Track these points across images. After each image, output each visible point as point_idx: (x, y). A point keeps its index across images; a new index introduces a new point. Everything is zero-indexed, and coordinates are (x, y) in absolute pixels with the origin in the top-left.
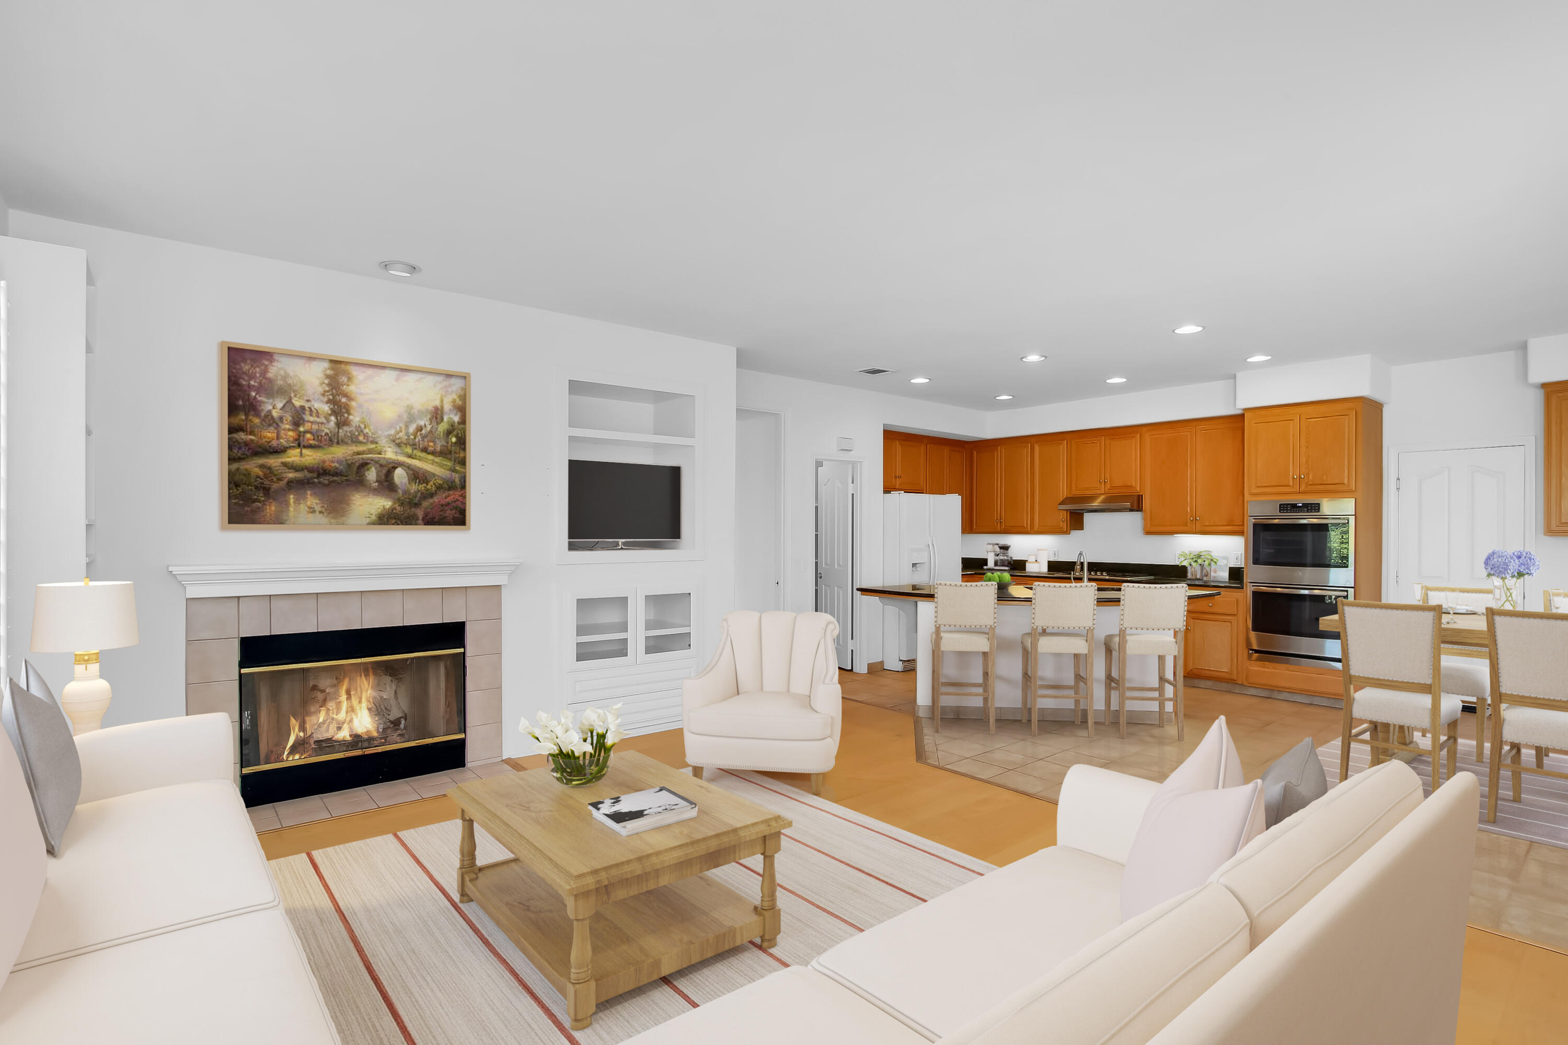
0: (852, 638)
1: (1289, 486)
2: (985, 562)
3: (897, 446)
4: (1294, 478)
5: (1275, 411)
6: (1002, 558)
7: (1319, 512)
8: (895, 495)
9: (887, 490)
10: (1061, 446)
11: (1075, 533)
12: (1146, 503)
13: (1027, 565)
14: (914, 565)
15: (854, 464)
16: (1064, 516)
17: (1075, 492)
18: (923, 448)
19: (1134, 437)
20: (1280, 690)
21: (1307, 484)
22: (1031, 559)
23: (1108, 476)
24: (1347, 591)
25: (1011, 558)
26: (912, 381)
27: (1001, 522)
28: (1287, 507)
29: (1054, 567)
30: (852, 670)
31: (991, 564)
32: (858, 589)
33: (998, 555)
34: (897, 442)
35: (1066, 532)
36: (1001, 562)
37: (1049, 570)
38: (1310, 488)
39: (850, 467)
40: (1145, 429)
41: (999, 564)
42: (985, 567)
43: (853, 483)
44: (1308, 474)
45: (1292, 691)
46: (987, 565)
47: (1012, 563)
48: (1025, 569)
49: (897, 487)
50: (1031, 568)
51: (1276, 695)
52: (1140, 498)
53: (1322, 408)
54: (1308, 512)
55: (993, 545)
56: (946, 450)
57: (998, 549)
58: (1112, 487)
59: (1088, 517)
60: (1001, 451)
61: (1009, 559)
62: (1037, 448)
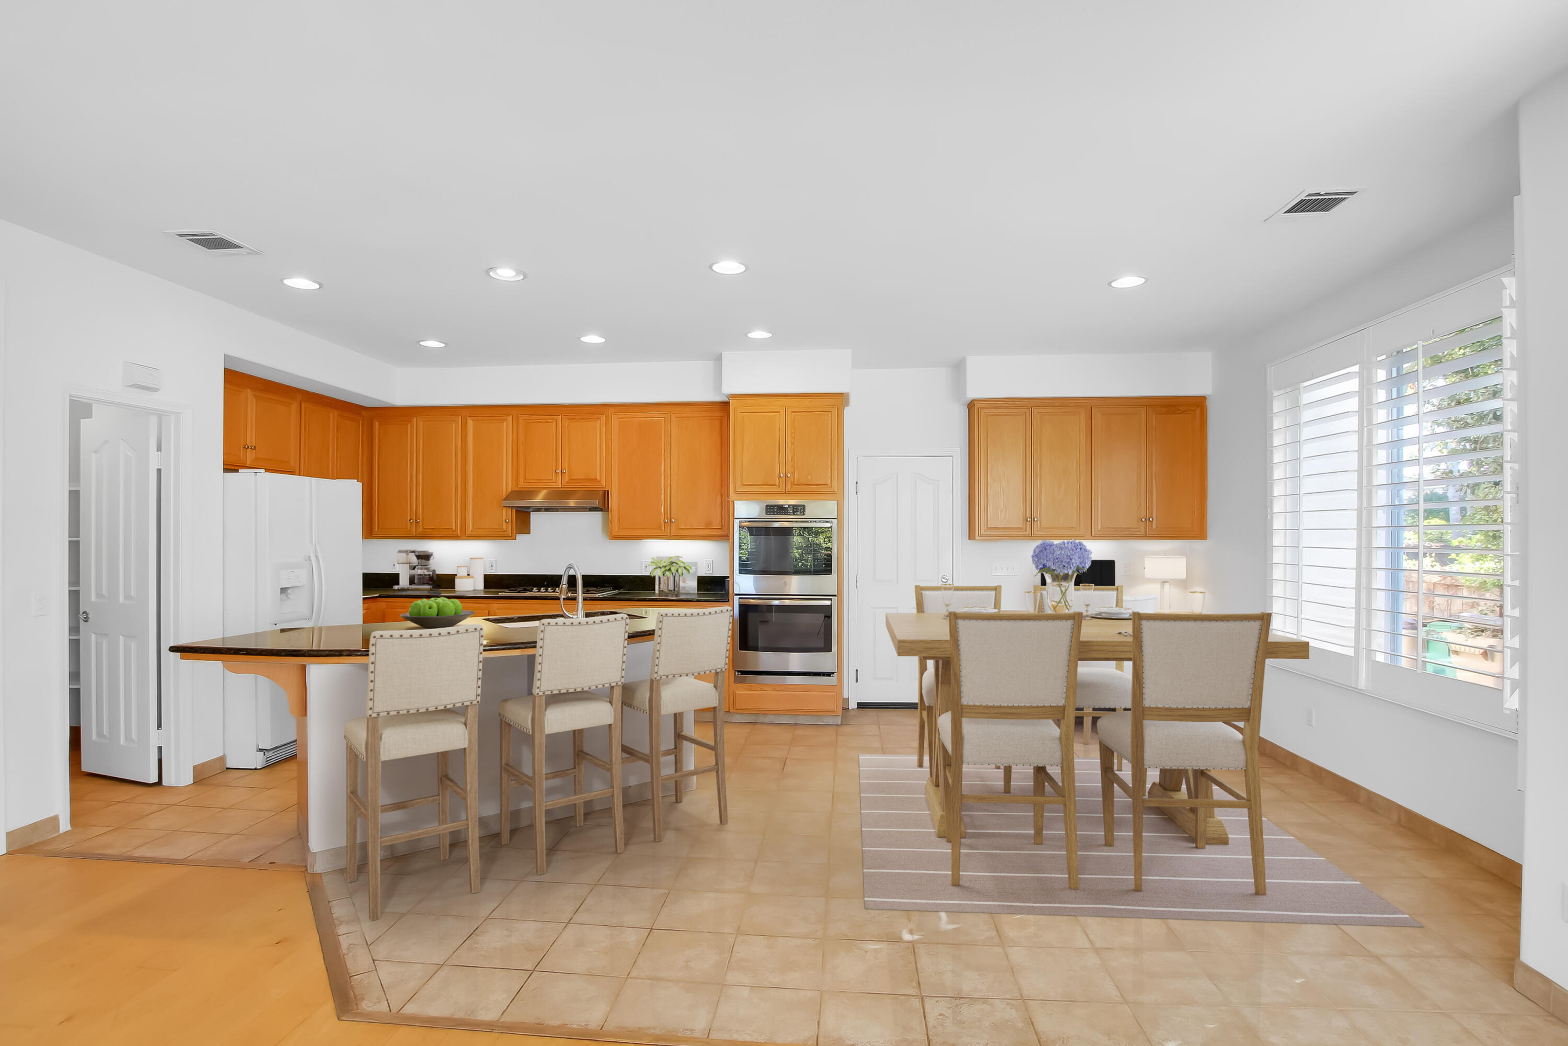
0: (159, 726)
1: (774, 485)
2: (395, 578)
3: (249, 396)
4: (780, 476)
5: (760, 400)
6: (420, 572)
7: (804, 514)
8: (245, 475)
9: (230, 467)
10: (505, 424)
11: (520, 537)
12: (614, 502)
13: (457, 581)
14: (283, 590)
15: (161, 416)
16: (507, 515)
17: (522, 485)
18: (294, 407)
19: (600, 419)
20: (765, 712)
21: (793, 484)
22: (462, 572)
23: (566, 465)
24: (831, 600)
25: (434, 571)
26: (287, 282)
27: (417, 523)
28: (773, 509)
29: (492, 582)
30: (160, 782)
31: (404, 582)
32: (174, 649)
33: (414, 568)
34: (249, 391)
35: (512, 537)
36: (418, 579)
37: (485, 587)
38: (796, 488)
39: (153, 421)
40: (611, 410)
41: (416, 581)
42: (396, 587)
43: (159, 449)
44: (793, 473)
45: (777, 712)
46: (398, 584)
47: (435, 577)
48: (454, 587)
49: (248, 464)
50: (463, 586)
51: (762, 719)
52: (606, 494)
53: (807, 402)
54: (794, 515)
55: (407, 552)
56: (333, 416)
57: (414, 559)
58: (571, 480)
59: (535, 517)
60: (418, 423)
61: (431, 573)
62: (470, 423)
